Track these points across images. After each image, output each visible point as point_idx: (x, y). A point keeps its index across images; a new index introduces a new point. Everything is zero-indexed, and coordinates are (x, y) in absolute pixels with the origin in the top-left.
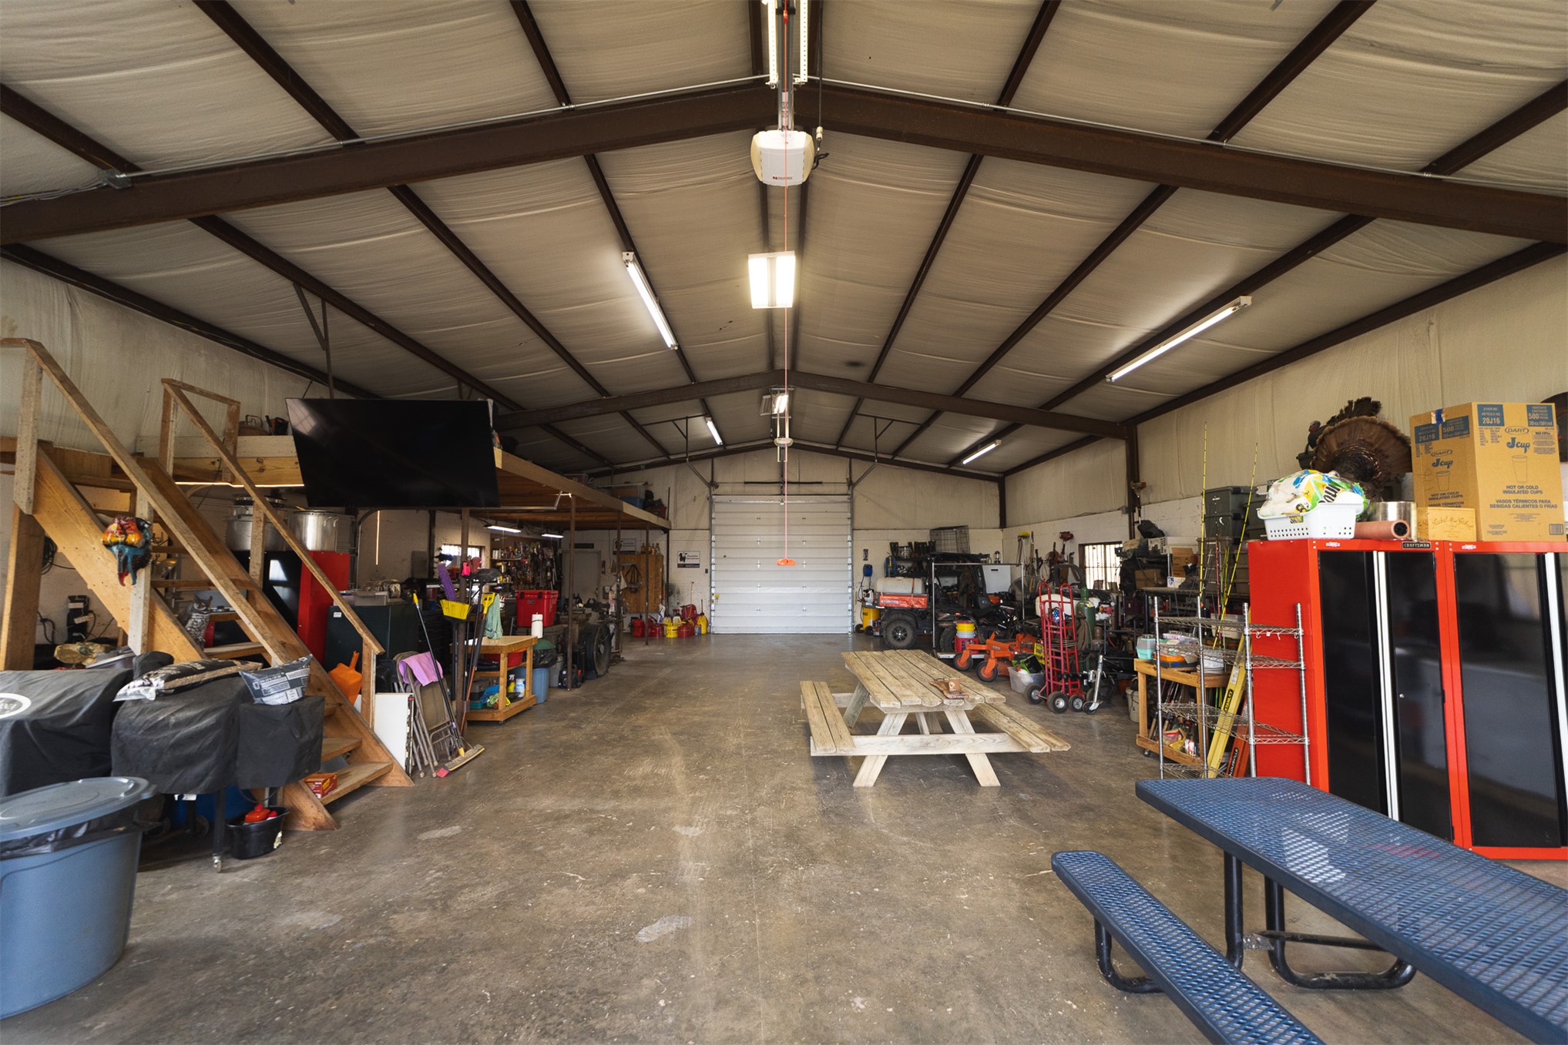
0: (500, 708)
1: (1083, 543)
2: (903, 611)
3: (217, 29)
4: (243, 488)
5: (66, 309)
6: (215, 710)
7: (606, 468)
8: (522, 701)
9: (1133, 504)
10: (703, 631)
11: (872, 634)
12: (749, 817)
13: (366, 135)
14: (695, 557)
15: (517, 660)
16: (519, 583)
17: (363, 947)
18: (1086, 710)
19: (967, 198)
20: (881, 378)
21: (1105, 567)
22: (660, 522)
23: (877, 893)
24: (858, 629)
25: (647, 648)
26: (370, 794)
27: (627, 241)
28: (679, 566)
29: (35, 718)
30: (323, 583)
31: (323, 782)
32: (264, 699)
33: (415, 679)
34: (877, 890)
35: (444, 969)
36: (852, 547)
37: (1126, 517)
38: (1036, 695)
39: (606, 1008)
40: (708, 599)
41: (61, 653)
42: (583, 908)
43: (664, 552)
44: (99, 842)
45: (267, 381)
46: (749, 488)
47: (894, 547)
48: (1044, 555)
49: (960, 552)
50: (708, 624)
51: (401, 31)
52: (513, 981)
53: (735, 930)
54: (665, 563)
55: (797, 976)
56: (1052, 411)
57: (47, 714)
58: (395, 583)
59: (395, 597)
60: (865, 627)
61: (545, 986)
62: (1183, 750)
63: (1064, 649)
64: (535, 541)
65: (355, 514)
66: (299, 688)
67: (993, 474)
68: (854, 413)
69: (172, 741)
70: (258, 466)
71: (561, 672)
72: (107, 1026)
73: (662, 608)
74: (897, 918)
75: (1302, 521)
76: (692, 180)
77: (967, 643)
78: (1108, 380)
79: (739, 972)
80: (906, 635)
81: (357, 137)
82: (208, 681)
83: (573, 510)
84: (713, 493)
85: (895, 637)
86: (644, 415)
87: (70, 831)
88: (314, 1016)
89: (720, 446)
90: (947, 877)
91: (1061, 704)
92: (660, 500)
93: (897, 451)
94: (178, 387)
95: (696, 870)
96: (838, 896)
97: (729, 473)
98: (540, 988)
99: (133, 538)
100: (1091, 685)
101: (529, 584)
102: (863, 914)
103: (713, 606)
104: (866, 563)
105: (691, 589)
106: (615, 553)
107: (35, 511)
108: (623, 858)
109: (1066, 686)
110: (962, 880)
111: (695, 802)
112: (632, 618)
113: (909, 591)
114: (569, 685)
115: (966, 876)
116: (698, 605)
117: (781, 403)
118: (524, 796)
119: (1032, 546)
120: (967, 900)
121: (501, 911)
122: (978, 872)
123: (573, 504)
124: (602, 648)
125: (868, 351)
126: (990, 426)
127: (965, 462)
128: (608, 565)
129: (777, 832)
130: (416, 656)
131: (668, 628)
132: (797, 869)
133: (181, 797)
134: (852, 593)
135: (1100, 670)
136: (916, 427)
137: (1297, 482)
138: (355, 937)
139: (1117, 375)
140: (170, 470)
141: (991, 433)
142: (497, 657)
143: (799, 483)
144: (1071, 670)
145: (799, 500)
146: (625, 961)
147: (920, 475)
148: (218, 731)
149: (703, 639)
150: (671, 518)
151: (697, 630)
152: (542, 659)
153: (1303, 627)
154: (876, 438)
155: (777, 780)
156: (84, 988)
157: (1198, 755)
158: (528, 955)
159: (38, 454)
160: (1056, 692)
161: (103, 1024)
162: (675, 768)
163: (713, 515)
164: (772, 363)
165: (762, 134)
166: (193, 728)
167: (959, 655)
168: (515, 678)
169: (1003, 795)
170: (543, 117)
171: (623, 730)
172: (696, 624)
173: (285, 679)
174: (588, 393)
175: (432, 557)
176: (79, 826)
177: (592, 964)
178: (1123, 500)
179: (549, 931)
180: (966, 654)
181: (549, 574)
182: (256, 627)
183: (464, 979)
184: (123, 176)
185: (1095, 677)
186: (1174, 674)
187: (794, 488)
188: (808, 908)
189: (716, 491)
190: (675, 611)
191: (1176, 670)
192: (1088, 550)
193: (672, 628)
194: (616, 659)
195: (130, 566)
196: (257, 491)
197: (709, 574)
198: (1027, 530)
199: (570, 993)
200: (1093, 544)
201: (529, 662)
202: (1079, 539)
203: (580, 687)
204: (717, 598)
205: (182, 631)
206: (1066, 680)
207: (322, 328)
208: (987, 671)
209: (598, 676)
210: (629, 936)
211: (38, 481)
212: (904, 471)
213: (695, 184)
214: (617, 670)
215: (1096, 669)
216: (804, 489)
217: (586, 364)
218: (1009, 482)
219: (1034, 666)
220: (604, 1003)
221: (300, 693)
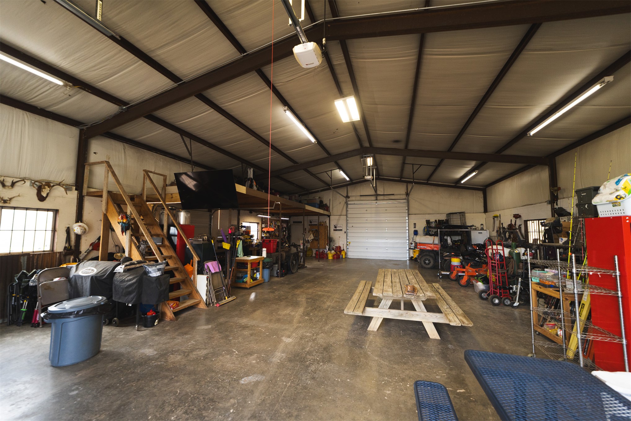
0: (248, 283)
1: (526, 219)
2: (428, 251)
3: (133, 56)
4: (162, 203)
5: (123, 150)
6: (136, 277)
7: (306, 192)
8: (257, 281)
9: (554, 199)
10: (344, 257)
11: (417, 261)
12: (314, 337)
13: (185, 80)
14: (340, 227)
15: (255, 266)
16: (273, 237)
17: (155, 365)
18: (511, 305)
19: (425, 57)
20: (411, 147)
21: (539, 232)
22: (326, 213)
23: (348, 382)
24: (411, 259)
25: (318, 263)
26: (193, 310)
27: (285, 103)
28: (334, 230)
29: (96, 276)
30: (182, 235)
31: (173, 304)
32: (150, 274)
33: (210, 271)
34: (349, 380)
35: (173, 378)
36: (408, 222)
37: (550, 206)
38: (484, 295)
39: (211, 407)
40: (346, 244)
41: (116, 256)
42: (230, 365)
43: (328, 225)
44: (87, 316)
45: (181, 168)
46: (362, 198)
47: (428, 222)
48: (506, 225)
49: (462, 224)
50: (346, 254)
51: (185, 41)
52: (189, 389)
53: (278, 386)
54: (329, 229)
55: (289, 413)
56: (501, 154)
57: (99, 275)
58: (205, 236)
59: (205, 241)
60: (414, 257)
61: (198, 393)
62: (557, 335)
63: (499, 273)
64: (279, 220)
65: (211, 212)
66: (161, 272)
67: (480, 187)
68: (404, 163)
69: (125, 286)
70: (171, 196)
71: (277, 271)
72: (81, 375)
73: (327, 247)
74: (349, 396)
75: (620, 205)
76: (302, 73)
77: (456, 267)
78: (528, 135)
79: (268, 405)
80: (430, 262)
81: (182, 80)
82: (138, 267)
83: (281, 208)
84: (347, 200)
85: (425, 263)
86: (314, 170)
87: (78, 312)
88: (127, 386)
89: (349, 181)
90: (386, 380)
91: (497, 301)
92: (326, 204)
93: (429, 179)
94: (147, 172)
95: (279, 357)
96: (329, 380)
97: (354, 192)
98: (196, 394)
99: (125, 221)
100: (515, 293)
101: (277, 237)
102: (335, 390)
103: (348, 247)
104: (415, 229)
105: (340, 240)
106: (309, 225)
107: (107, 212)
108: (255, 346)
109: (500, 292)
110: (392, 384)
111: (297, 328)
112: (316, 251)
113: (432, 242)
114: (280, 276)
115: (395, 382)
116: (342, 246)
117: (370, 161)
118: (239, 317)
119: (500, 221)
120: (389, 394)
121: (203, 360)
122: (402, 381)
123: (281, 206)
124: (294, 262)
125: (401, 134)
126: (473, 164)
127: (462, 182)
128: (307, 230)
129: (321, 346)
130: (211, 262)
131: (329, 255)
132: (320, 364)
133: (128, 304)
134: (409, 242)
135: (519, 286)
136: (434, 168)
137: (618, 183)
138: (156, 361)
139: (532, 133)
140: (145, 198)
141: (473, 167)
142: (247, 264)
143: (384, 195)
144: (503, 285)
145: (384, 202)
146: (230, 390)
147: (440, 189)
148: (136, 284)
149: (344, 260)
150: (331, 211)
151: (341, 256)
152: (267, 265)
153: (619, 270)
154: (413, 173)
155: (336, 323)
156: (83, 362)
157: (565, 338)
158: (200, 379)
159: (108, 195)
160: (494, 295)
161: (80, 374)
162: (298, 313)
163: (348, 209)
164: (361, 145)
165: (296, 47)
166: (130, 282)
167: (451, 273)
168: (257, 272)
169: (440, 344)
170: (237, 60)
171: (289, 295)
172: (341, 254)
173: (156, 268)
174: (289, 164)
175: (239, 226)
176: (81, 311)
177: (218, 388)
178: (547, 197)
179: (213, 371)
180: (455, 273)
181: (284, 233)
182: (155, 250)
183: (175, 384)
184: (124, 107)
185: (517, 289)
186: (550, 291)
187: (382, 197)
188: (313, 382)
189: (349, 199)
190: (332, 248)
191: (551, 289)
192: (530, 223)
193: (331, 255)
194: (303, 267)
195: (124, 229)
196: (166, 205)
197: (346, 234)
198: (497, 213)
199: (204, 398)
200: (532, 220)
201: (261, 266)
202: (524, 218)
203: (284, 277)
204: (349, 244)
205: (138, 250)
206: (500, 289)
207: (190, 150)
208: (463, 281)
209: (293, 273)
210: (237, 380)
211: (107, 203)
212: (433, 187)
213: (304, 75)
214: (301, 271)
215: (517, 285)
216: (386, 197)
217: (286, 152)
218: (488, 190)
219: (485, 280)
220: (212, 406)
221: (161, 273)
